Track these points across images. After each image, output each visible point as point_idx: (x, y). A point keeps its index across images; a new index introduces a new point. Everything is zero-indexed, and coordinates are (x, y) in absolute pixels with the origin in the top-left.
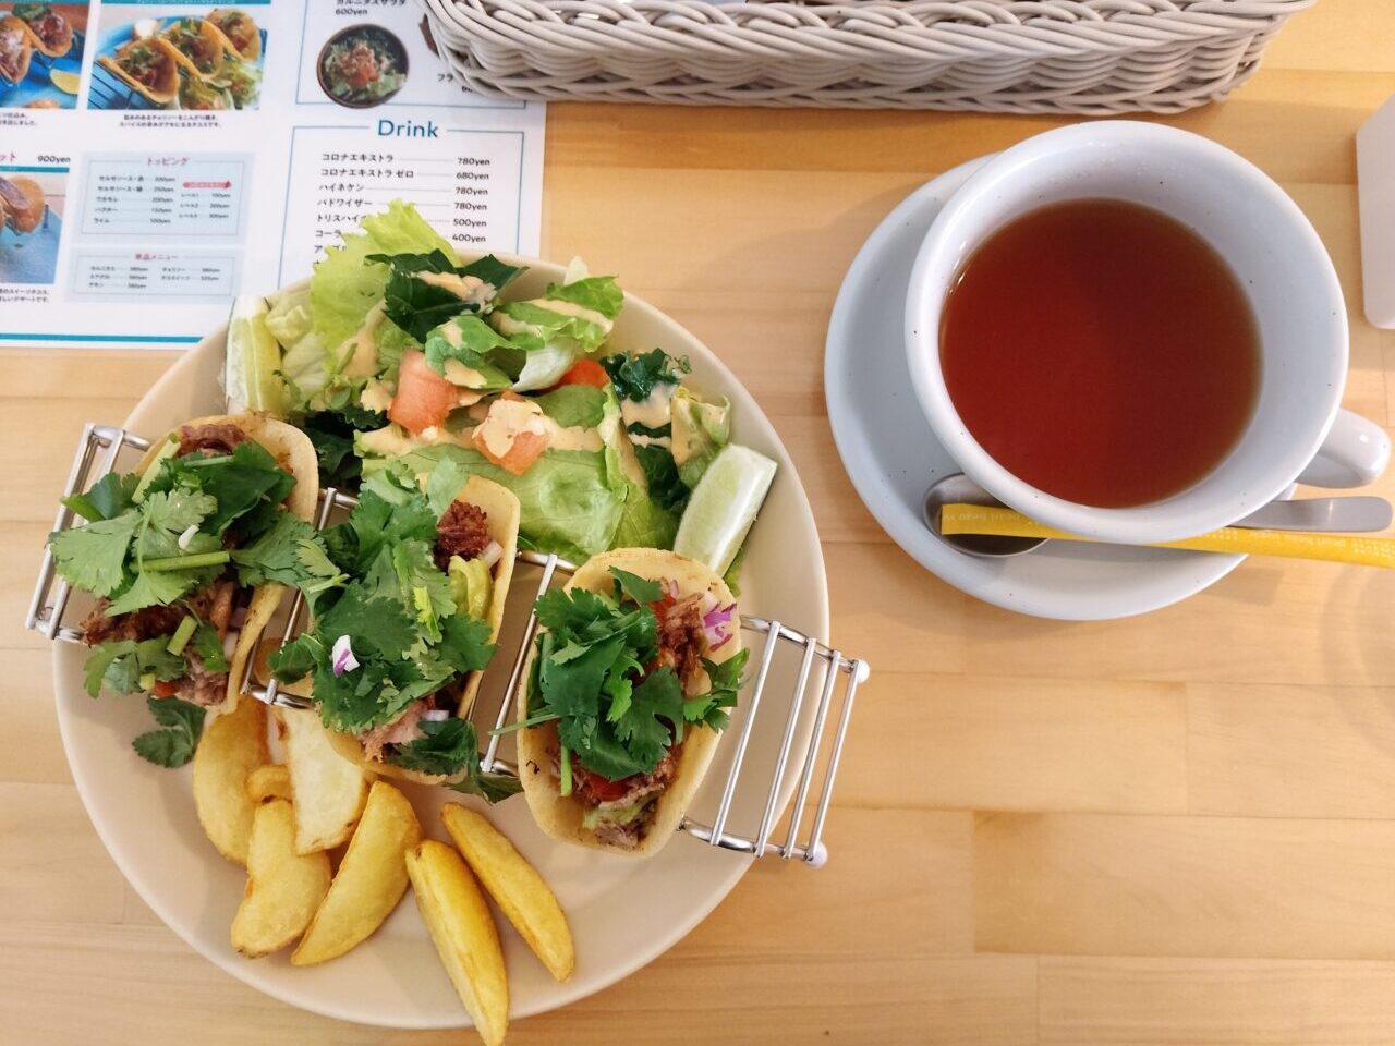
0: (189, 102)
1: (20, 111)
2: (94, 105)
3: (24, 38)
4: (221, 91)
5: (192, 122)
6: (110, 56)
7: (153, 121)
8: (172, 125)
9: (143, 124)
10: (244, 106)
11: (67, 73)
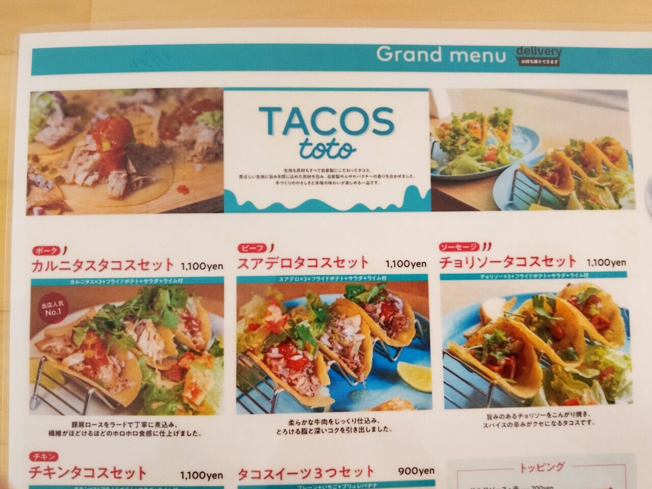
0: (557, 396)
1: (371, 415)
2: (451, 404)
3: (361, 326)
4: (589, 382)
5: (562, 420)
6: (460, 344)
7: (520, 421)
8: (541, 423)
9: (510, 425)
10: (616, 399)
11: (415, 366)
